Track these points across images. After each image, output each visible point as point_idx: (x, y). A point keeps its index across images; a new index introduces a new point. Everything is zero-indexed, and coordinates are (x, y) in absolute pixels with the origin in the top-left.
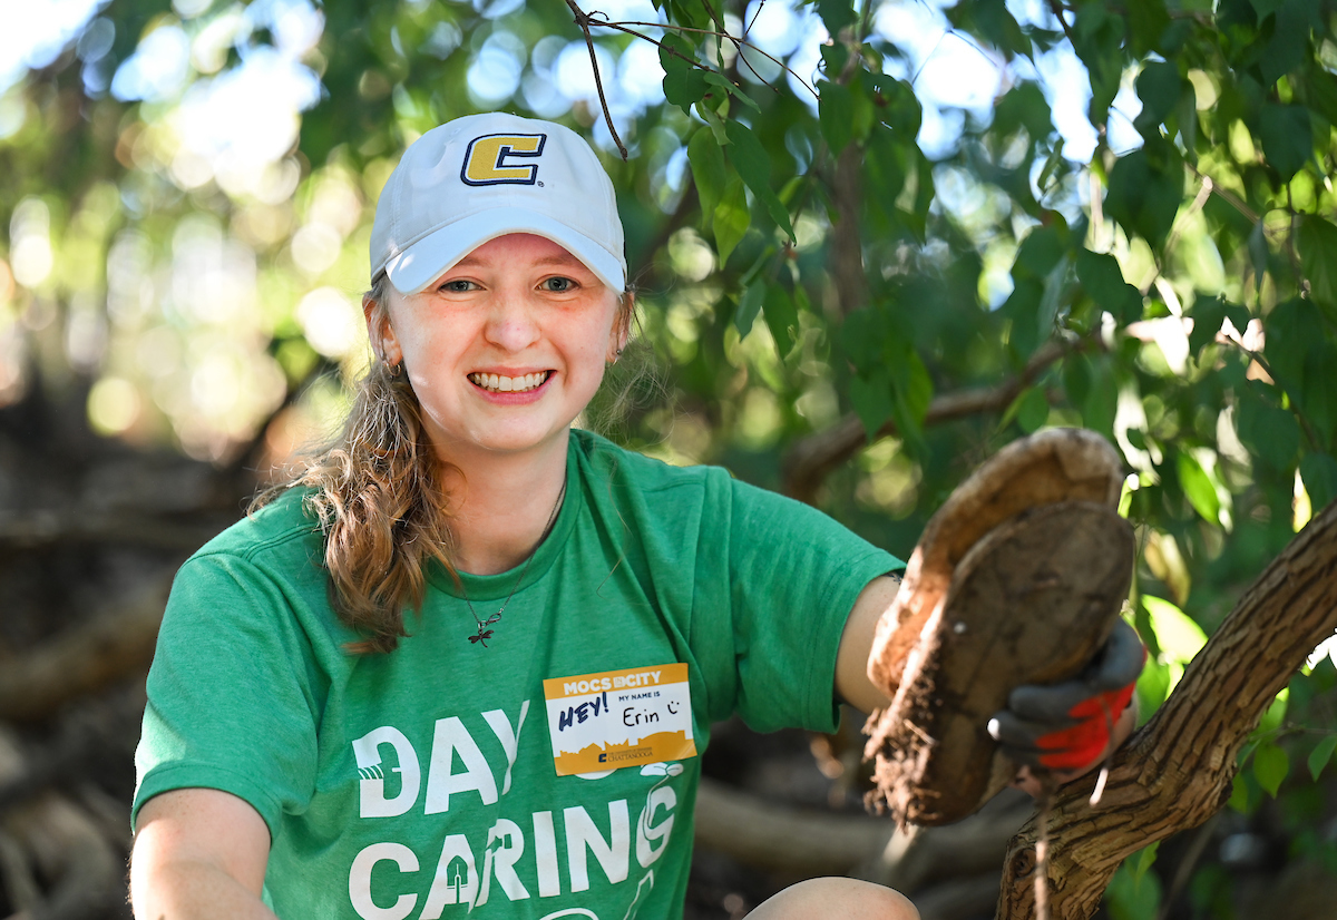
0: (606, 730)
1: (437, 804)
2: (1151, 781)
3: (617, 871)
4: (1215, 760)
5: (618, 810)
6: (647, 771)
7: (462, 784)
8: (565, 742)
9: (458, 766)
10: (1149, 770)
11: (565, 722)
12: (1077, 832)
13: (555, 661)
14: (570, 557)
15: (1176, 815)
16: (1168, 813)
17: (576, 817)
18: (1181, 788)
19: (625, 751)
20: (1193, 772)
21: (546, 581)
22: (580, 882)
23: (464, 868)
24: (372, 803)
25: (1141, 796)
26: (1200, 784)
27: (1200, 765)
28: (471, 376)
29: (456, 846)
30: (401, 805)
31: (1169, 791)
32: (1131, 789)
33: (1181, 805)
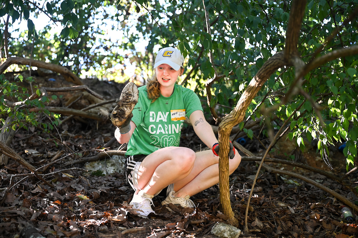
0: (177, 116)
1: (158, 121)
2: (235, 117)
3: (177, 132)
4: (242, 114)
5: (178, 125)
6: (181, 121)
7: (161, 119)
8: (173, 117)
9: (160, 117)
10: (234, 116)
11: (173, 115)
12: (226, 124)
13: (172, 108)
14: (174, 98)
15: (238, 121)
16: (237, 121)
17: (173, 125)
18: (238, 117)
19: (179, 118)
20: (240, 115)
21: (172, 99)
22: (173, 133)
23: (161, 128)
24: (151, 120)
25: (234, 119)
26: (241, 117)
27: (240, 114)
28: (162, 79)
29: (160, 126)
30: (154, 121)
31: (237, 118)
32: (232, 118)
33: (239, 120)
